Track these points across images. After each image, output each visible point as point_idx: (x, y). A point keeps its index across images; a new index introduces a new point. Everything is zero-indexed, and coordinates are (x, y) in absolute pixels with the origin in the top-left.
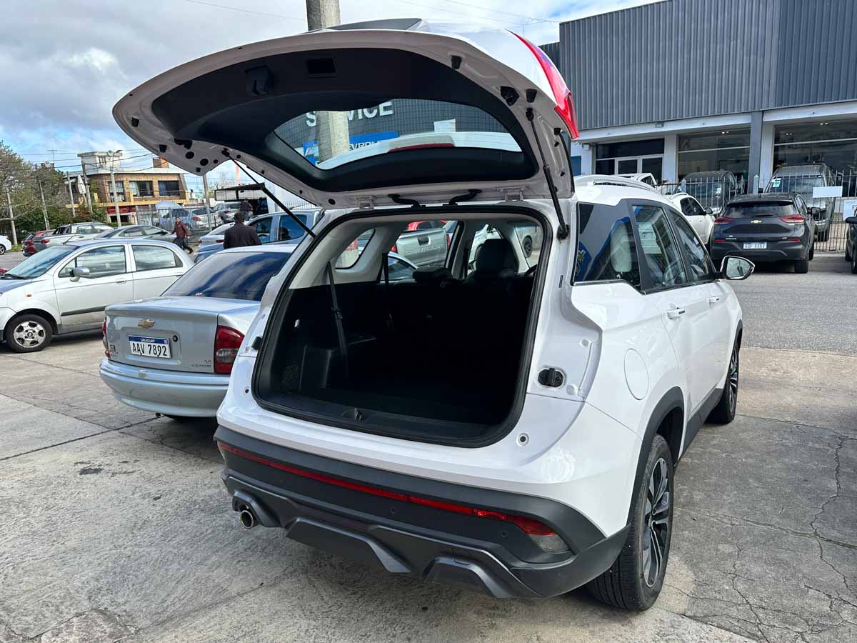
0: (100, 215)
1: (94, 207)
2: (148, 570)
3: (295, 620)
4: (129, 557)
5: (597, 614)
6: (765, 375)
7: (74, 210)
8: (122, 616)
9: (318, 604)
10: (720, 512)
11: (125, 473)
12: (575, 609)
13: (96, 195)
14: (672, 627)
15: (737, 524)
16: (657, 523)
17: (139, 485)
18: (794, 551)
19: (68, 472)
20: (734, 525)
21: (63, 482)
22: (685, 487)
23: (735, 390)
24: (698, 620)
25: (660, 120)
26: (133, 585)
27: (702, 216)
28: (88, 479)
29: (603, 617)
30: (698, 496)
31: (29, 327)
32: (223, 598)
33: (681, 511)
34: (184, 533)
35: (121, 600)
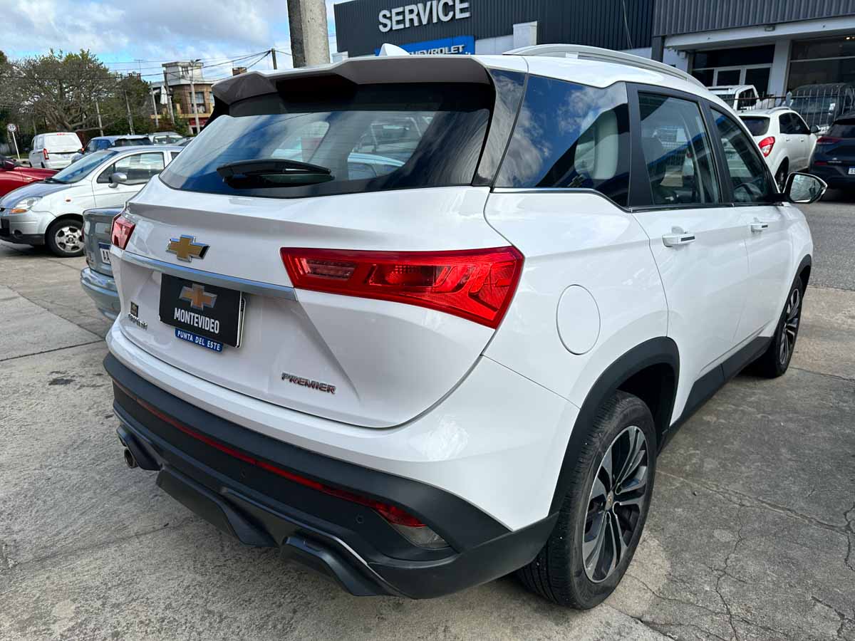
0: (182, 127)
1: (176, 118)
2: (59, 495)
3: (181, 573)
4: (49, 479)
5: (530, 605)
6: (839, 322)
7: (157, 121)
8: (10, 546)
9: (214, 556)
10: (731, 488)
11: (93, 386)
12: (508, 595)
13: (178, 106)
14: (619, 634)
15: (749, 505)
16: (621, 504)
17: (99, 400)
18: (811, 548)
19: (39, 381)
20: (743, 505)
21: (29, 391)
22: (697, 452)
23: (791, 340)
24: (654, 629)
25: (771, 22)
26: (37, 511)
27: (804, 136)
28: (55, 390)
29: (536, 611)
30: (709, 465)
31: (69, 233)
32: (119, 537)
33: (682, 482)
34: (116, 458)
35: (16, 528)
